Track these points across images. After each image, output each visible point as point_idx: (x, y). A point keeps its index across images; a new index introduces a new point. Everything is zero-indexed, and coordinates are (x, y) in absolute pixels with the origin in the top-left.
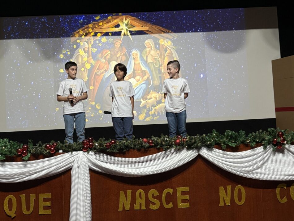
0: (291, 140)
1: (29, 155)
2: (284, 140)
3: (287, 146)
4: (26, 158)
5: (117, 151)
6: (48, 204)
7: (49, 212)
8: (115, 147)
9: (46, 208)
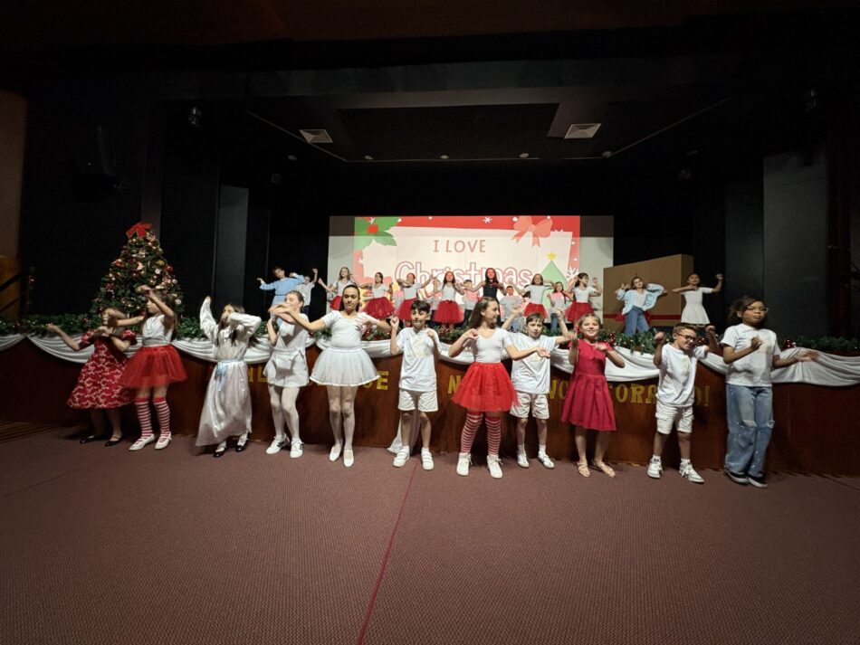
0: (622, 341)
1: (372, 336)
2: (614, 341)
3: (616, 348)
4: (369, 338)
5: (449, 339)
6: (385, 380)
7: (386, 388)
8: (448, 335)
9: (383, 384)
